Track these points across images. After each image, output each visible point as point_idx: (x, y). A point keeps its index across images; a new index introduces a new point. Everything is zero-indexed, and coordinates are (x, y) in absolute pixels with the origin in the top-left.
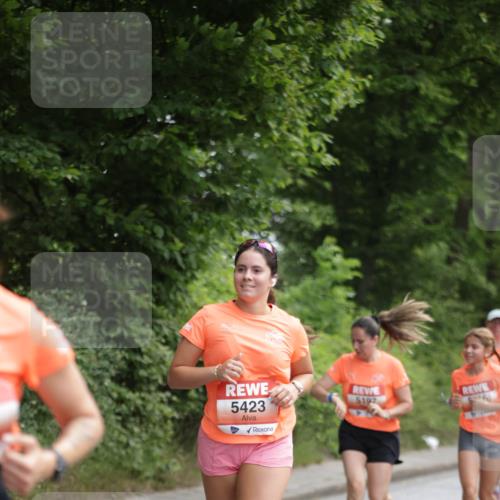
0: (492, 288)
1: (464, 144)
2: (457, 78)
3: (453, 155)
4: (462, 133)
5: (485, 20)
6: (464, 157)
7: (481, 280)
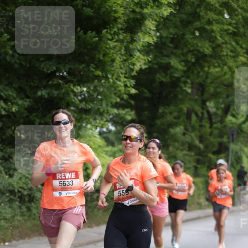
0: (202, 146)
1: (190, 85)
2: (186, 58)
3: (185, 90)
4: (189, 81)
5: (197, 34)
6: (189, 91)
7: (197, 142)
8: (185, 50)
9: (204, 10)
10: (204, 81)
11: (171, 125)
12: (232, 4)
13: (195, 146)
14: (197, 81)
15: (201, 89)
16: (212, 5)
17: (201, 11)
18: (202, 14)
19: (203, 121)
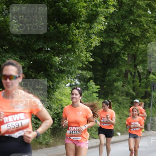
0: (134, 93)
1: (127, 56)
2: (124, 39)
3: (124, 58)
4: (126, 53)
5: (131, 23)
6: (127, 59)
7: (131, 91)
8: (124, 34)
9: (136, 8)
10: (136, 53)
11: (115, 81)
12: (153, 4)
13: (131, 94)
14: (131, 53)
15: (134, 58)
16: (141, 6)
17: (134, 9)
18: (134, 11)
19: (135, 78)
